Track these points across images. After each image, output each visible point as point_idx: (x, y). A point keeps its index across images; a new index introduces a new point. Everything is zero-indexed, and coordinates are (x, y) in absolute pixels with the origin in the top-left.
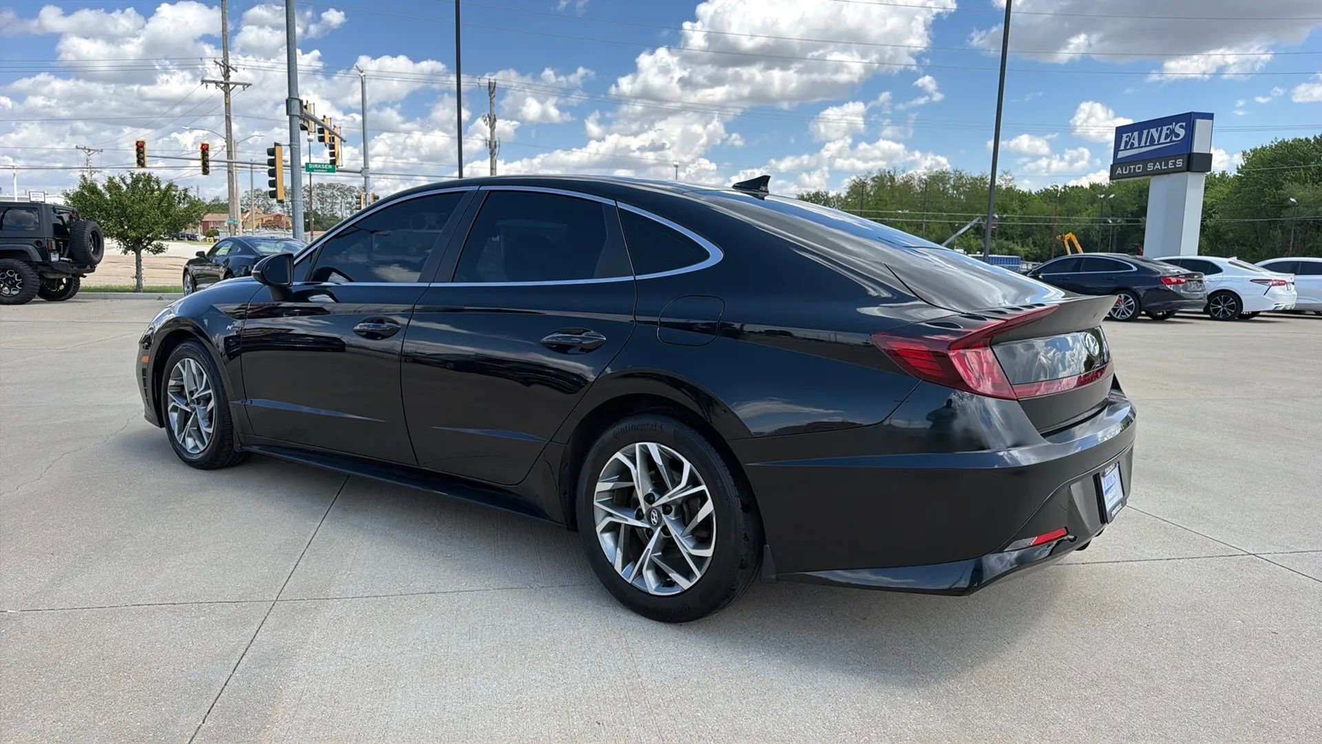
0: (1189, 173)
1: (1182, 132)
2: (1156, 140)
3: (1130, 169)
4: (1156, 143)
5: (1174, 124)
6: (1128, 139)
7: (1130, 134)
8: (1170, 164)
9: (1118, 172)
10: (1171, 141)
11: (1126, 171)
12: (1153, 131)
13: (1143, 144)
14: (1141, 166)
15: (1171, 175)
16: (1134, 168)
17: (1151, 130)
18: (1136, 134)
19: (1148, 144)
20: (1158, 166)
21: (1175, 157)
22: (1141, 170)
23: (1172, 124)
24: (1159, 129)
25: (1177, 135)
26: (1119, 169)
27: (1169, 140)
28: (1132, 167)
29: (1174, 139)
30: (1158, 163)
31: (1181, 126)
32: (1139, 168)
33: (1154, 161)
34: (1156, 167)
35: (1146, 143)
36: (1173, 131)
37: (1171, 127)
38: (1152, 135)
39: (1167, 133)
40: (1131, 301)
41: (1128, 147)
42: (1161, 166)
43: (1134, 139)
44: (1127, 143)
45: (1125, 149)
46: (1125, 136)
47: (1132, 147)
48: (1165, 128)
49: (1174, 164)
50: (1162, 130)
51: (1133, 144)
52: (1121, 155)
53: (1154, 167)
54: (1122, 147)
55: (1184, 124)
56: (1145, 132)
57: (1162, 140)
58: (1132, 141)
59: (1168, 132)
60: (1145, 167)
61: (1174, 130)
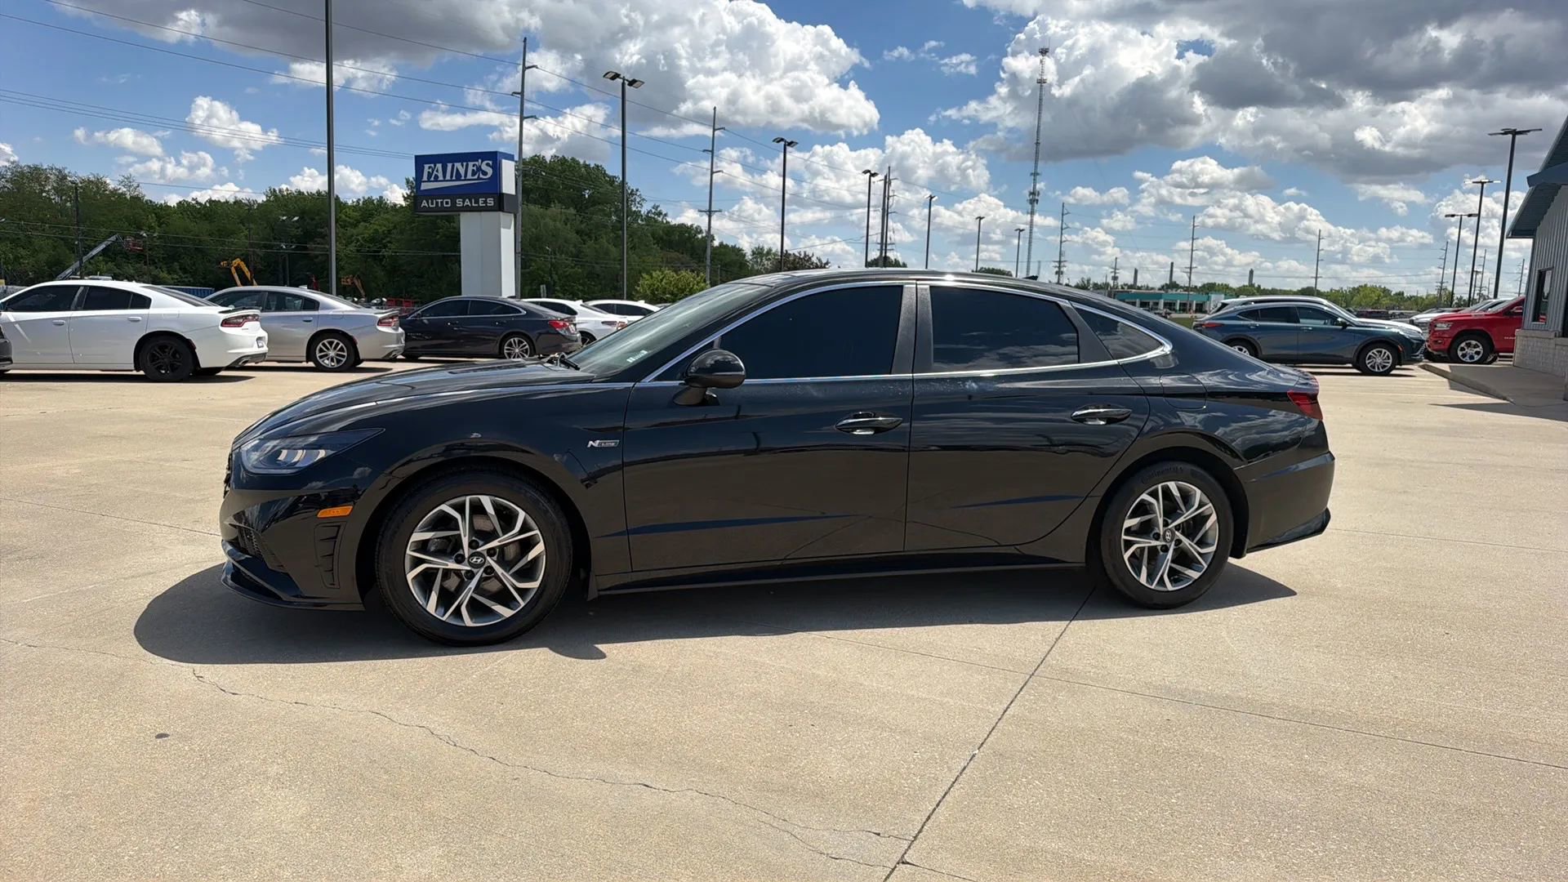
0: (501, 213)
1: (490, 171)
2: (463, 175)
3: (437, 203)
4: (463, 178)
5: (480, 161)
6: (430, 170)
7: (432, 165)
8: (480, 202)
9: (423, 205)
10: (479, 178)
11: (432, 204)
12: (458, 165)
13: (448, 177)
14: (449, 200)
15: (483, 213)
16: (442, 203)
17: (456, 164)
18: (439, 166)
19: (454, 178)
20: (467, 203)
21: (486, 196)
22: (449, 205)
23: (477, 161)
24: (465, 164)
25: (485, 173)
26: (424, 201)
27: (476, 177)
28: (440, 201)
29: (481, 176)
30: (467, 200)
31: (488, 165)
32: (447, 203)
33: (464, 197)
34: (466, 204)
35: (452, 177)
36: (479, 169)
37: (477, 163)
38: (457, 170)
39: (473, 170)
40: (525, 345)
41: (432, 179)
42: (471, 203)
43: (437, 171)
44: (430, 175)
45: (429, 181)
46: (426, 166)
47: (436, 179)
48: (471, 164)
49: (485, 202)
50: (467, 166)
51: (436, 177)
52: (424, 186)
53: (464, 203)
54: (425, 178)
55: (491, 162)
56: (449, 166)
57: (469, 176)
58: (435, 172)
59: (475, 168)
60: (454, 203)
61: (480, 167)
